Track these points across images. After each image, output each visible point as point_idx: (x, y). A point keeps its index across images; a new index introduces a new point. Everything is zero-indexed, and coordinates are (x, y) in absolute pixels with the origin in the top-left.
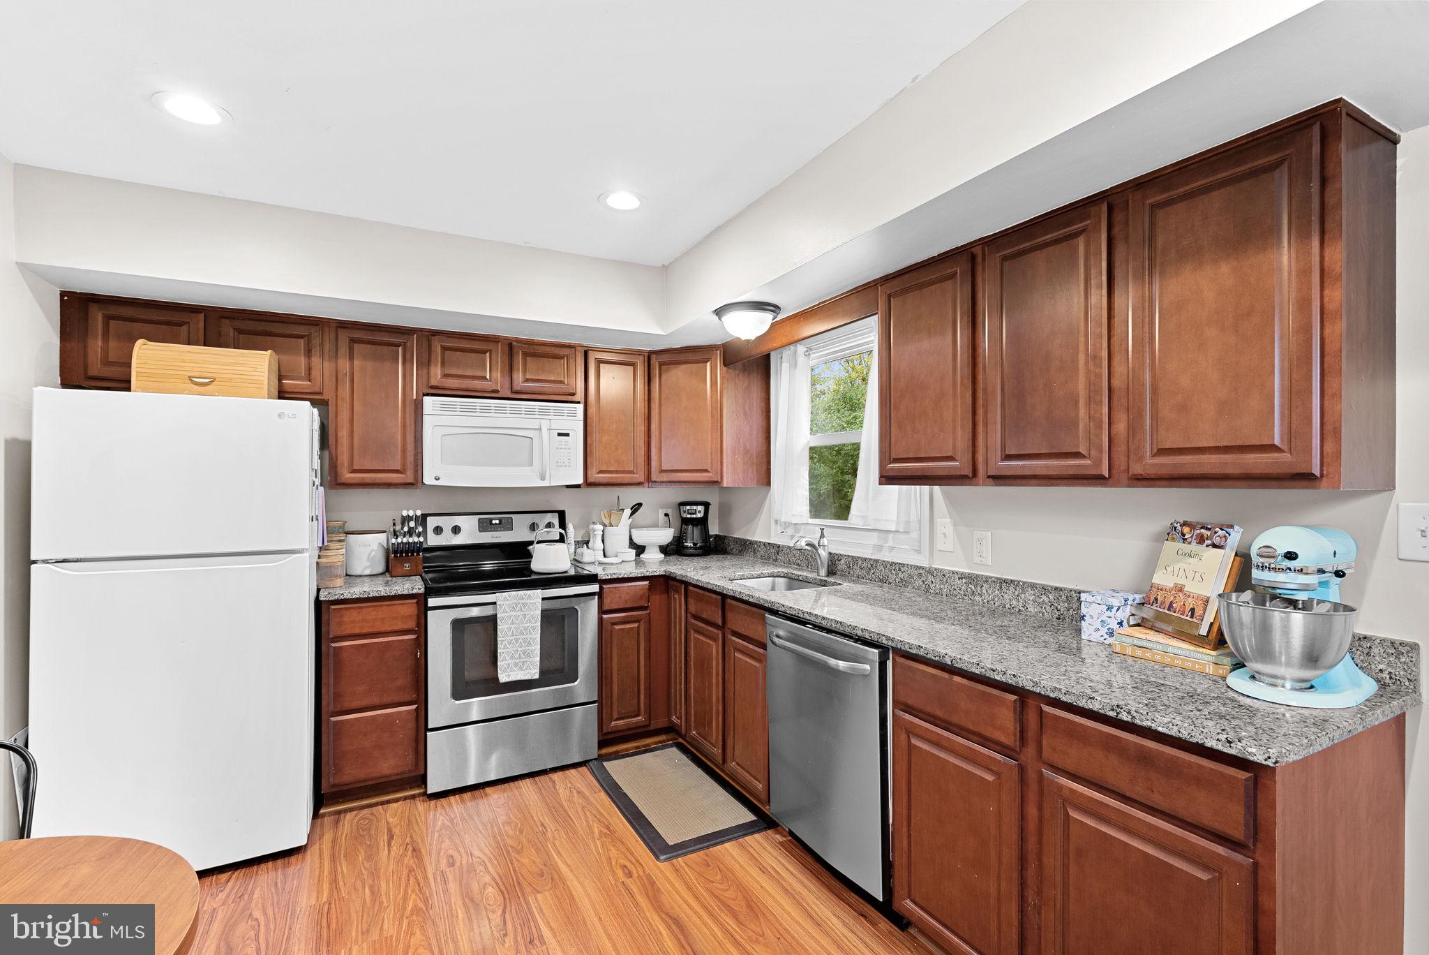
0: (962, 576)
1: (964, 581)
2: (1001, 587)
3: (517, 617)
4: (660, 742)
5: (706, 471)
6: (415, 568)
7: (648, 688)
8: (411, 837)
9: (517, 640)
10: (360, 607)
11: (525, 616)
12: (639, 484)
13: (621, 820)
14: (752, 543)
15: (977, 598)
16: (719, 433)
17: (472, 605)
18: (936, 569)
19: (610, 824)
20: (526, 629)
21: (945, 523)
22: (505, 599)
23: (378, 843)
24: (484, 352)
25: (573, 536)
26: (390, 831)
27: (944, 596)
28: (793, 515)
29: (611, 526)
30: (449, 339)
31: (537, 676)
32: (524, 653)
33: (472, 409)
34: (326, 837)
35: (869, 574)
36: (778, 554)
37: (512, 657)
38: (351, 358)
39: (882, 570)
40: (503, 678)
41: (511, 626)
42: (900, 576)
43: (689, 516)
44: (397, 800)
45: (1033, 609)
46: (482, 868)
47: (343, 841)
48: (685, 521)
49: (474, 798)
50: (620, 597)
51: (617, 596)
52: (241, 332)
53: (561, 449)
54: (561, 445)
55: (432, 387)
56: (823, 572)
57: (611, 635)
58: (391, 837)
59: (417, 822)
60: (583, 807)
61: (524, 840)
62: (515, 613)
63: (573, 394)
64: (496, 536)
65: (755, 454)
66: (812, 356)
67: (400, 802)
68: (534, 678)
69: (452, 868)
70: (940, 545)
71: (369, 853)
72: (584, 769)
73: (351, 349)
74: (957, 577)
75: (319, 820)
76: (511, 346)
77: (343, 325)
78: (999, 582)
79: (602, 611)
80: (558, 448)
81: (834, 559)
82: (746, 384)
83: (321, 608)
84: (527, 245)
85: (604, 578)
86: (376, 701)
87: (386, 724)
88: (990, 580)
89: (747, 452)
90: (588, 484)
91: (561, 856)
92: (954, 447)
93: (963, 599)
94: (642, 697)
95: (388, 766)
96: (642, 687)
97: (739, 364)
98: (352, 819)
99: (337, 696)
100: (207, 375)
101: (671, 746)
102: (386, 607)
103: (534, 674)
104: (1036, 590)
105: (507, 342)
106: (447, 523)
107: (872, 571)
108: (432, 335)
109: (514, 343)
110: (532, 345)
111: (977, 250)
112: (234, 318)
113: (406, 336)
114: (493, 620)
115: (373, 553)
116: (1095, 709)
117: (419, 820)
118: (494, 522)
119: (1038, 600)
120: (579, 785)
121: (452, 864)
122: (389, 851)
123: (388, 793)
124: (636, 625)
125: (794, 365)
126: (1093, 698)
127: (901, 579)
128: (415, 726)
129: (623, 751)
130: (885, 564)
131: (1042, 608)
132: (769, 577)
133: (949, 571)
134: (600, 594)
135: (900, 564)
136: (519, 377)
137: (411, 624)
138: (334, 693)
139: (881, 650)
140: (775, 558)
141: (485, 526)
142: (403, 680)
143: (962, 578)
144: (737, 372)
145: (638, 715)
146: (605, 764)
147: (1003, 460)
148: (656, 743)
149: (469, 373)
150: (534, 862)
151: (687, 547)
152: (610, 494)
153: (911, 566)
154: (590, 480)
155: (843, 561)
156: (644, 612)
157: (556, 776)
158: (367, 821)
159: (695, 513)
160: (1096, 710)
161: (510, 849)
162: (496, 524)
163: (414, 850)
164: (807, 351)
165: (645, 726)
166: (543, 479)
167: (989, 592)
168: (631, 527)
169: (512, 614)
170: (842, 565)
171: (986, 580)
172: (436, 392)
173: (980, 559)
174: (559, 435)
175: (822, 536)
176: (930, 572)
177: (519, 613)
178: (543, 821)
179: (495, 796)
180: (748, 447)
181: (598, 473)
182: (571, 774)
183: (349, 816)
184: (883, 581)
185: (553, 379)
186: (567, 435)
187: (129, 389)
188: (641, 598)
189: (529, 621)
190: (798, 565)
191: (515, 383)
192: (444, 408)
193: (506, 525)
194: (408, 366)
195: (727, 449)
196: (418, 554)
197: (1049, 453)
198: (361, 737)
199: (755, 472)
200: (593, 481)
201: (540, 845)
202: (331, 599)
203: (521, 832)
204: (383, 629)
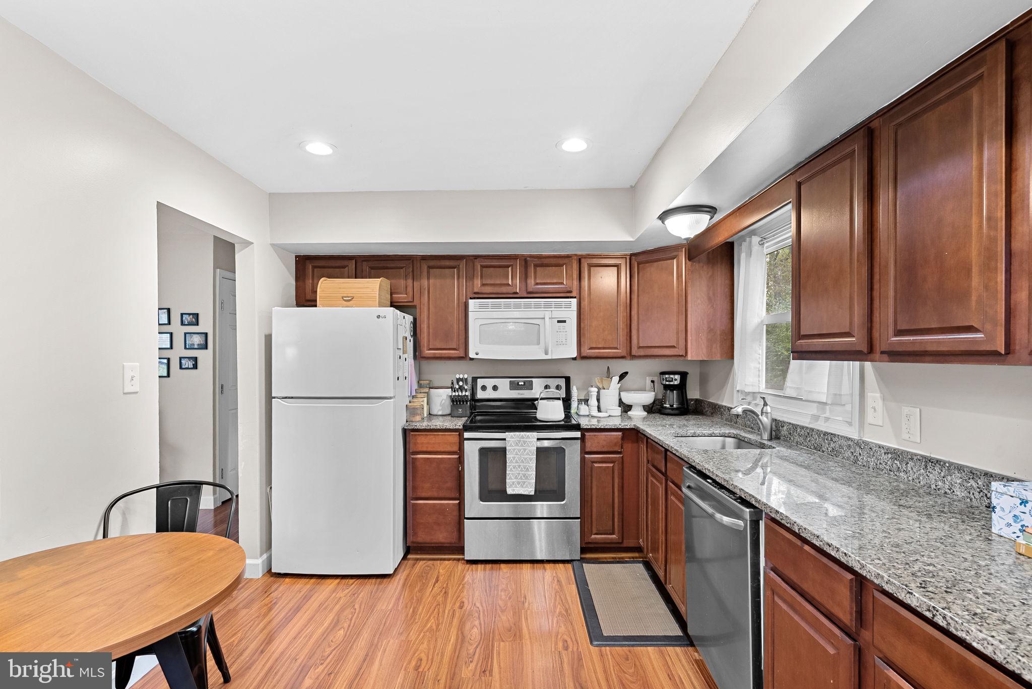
0: (888, 451)
1: (890, 456)
2: (926, 467)
3: (519, 450)
4: (633, 558)
5: (674, 347)
6: (465, 412)
7: (622, 514)
8: (447, 584)
9: (519, 466)
10: (426, 435)
11: (525, 450)
12: (623, 357)
13: (578, 607)
14: (720, 407)
15: (902, 474)
16: (684, 316)
17: (491, 439)
18: (863, 442)
19: (570, 608)
20: (525, 459)
21: (874, 396)
22: (512, 437)
23: (429, 583)
24: (508, 267)
25: (576, 396)
26: (438, 577)
27: (871, 469)
28: (745, 384)
29: (604, 389)
30: (485, 260)
31: (533, 493)
32: (524, 475)
33: (498, 306)
34: (405, 572)
35: (806, 441)
36: (738, 418)
37: (516, 478)
38: (428, 278)
39: (816, 439)
40: (510, 491)
41: (516, 456)
42: (832, 445)
43: (667, 383)
44: (449, 560)
45: (959, 493)
46: (476, 615)
47: (412, 577)
48: (666, 387)
49: (492, 569)
50: (598, 443)
51: (596, 441)
52: (372, 268)
53: (560, 332)
54: (560, 329)
55: (475, 293)
56: (766, 436)
57: (591, 471)
58: (437, 581)
59: (454, 575)
60: (556, 592)
61: (509, 604)
62: (517, 447)
63: (571, 292)
64: (522, 393)
65: (718, 332)
66: (766, 245)
67: (450, 561)
68: (530, 494)
69: (460, 610)
70: (870, 417)
71: (422, 588)
72: (569, 566)
73: (428, 273)
74: (883, 451)
75: (406, 561)
76: (526, 261)
77: (424, 258)
78: (924, 460)
79: (584, 451)
80: (557, 332)
81: (777, 425)
82: (710, 274)
83: (407, 433)
84: (527, 189)
85: (585, 427)
86: (435, 494)
87: (441, 510)
88: (915, 458)
89: (711, 330)
90: (581, 357)
91: (527, 621)
92: (851, 323)
93: (889, 474)
94: (616, 520)
95: (442, 536)
96: (616, 513)
97: (703, 257)
98: (422, 564)
99: (414, 488)
100: (349, 295)
101: (639, 562)
102: (441, 436)
103: (530, 490)
104: (963, 474)
105: (523, 258)
106: (490, 383)
107: (809, 439)
108: (475, 259)
109: (528, 259)
110: (541, 258)
111: (875, 124)
112: (369, 261)
113: (459, 261)
114: (503, 451)
115: (444, 401)
116: (913, 605)
117: (456, 575)
118: (520, 383)
119: (965, 484)
120: (560, 576)
121: (461, 607)
122: (433, 589)
123: (445, 554)
124: (611, 465)
125: (749, 254)
126: (911, 593)
127: (833, 449)
128: (458, 514)
129: (602, 558)
130: (819, 433)
131: (970, 493)
132: (720, 436)
133: (876, 445)
134: (583, 439)
135: (831, 434)
136: (531, 282)
137: (456, 448)
138: (412, 486)
139: (752, 510)
140: (735, 420)
141: (514, 386)
142: (451, 483)
143: (888, 453)
144: (701, 264)
145: (613, 534)
146: (584, 564)
147: (896, 335)
148: (630, 558)
149: (498, 282)
150: (509, 620)
151: (666, 408)
152: (602, 365)
153: (842, 437)
154: (584, 354)
155: (785, 428)
156: (618, 456)
157: (548, 566)
158: (429, 568)
159: (672, 381)
160: (914, 607)
161: (498, 607)
162: (521, 385)
163: (445, 592)
164: (762, 240)
165: (618, 543)
166: (546, 353)
167: (915, 471)
168: (620, 390)
169: (515, 447)
170: (784, 431)
171: (912, 457)
172: (478, 296)
173: (908, 435)
174: (559, 322)
175: (765, 404)
176: (858, 444)
177: (521, 448)
178: (527, 595)
179: (505, 571)
180: (712, 327)
181: (590, 349)
182: (560, 567)
183: (421, 563)
184: (818, 448)
185: (555, 281)
186: (565, 322)
187: (316, 306)
188: (615, 444)
189: (528, 454)
190: (752, 428)
191: (529, 286)
192: (481, 306)
193: (529, 386)
194: (461, 280)
195: (691, 329)
196: (467, 403)
197: (940, 328)
198: (427, 516)
199: (718, 348)
200: (585, 355)
201: (517, 610)
202: (410, 428)
203: (510, 598)
204: (439, 450)
